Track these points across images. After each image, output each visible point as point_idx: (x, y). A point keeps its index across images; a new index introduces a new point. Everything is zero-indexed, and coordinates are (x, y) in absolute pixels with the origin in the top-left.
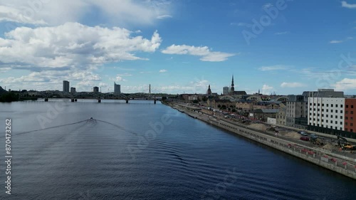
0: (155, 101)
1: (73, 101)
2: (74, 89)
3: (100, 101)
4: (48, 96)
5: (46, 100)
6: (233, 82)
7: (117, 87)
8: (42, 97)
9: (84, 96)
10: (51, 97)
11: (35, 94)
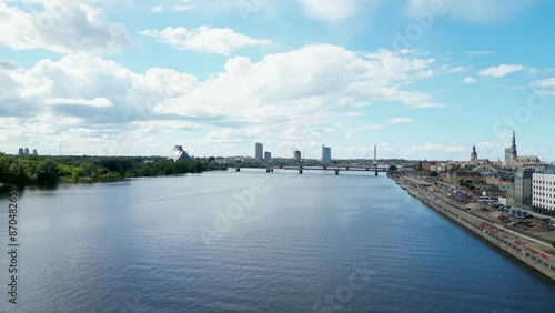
0: (377, 172)
1: (268, 171)
2: (268, 154)
3: (301, 172)
4: (239, 164)
5: (238, 170)
6: (514, 141)
7: (327, 151)
8: (232, 166)
9: (282, 164)
10: (243, 166)
11: (224, 162)
